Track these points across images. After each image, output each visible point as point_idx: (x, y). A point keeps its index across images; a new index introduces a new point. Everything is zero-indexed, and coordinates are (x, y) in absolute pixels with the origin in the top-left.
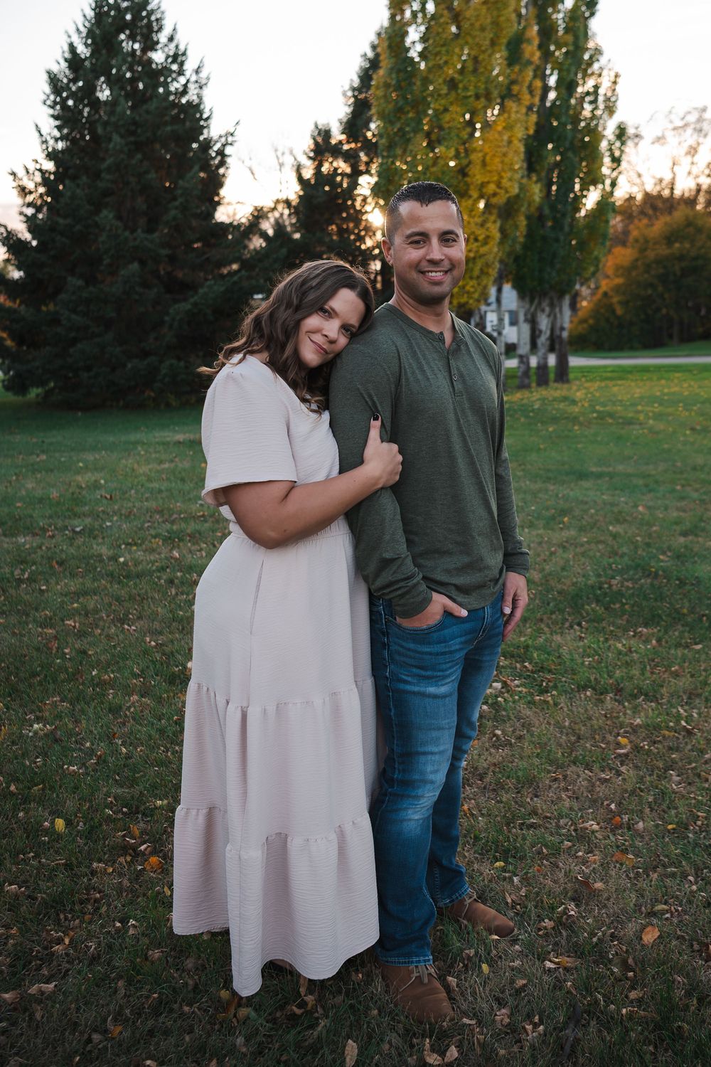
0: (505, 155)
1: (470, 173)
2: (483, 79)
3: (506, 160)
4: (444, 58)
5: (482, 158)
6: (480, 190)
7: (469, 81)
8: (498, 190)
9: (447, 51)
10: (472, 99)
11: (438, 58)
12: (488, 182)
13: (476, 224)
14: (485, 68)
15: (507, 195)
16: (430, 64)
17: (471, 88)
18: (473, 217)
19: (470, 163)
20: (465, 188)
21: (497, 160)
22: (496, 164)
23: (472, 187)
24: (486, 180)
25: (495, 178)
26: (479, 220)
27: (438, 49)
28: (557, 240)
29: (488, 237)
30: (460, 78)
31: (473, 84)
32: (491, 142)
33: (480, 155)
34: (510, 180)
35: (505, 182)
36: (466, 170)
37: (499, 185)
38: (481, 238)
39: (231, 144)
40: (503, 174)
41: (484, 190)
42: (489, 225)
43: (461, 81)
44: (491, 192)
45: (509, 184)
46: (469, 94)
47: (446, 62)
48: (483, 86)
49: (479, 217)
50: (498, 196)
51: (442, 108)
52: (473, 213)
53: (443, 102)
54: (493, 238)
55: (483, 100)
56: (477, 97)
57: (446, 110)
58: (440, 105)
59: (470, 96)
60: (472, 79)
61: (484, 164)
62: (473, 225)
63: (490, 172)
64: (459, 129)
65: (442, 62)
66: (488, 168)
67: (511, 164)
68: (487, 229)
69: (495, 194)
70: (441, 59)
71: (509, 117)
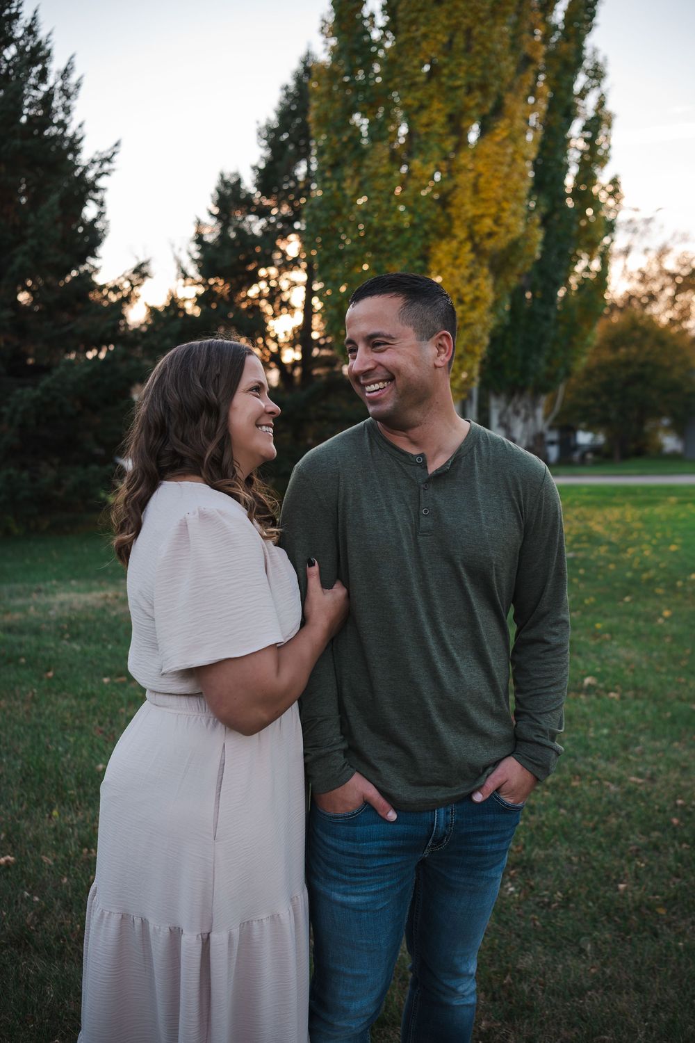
0: (508, 176)
1: (456, 201)
2: (479, 61)
3: (510, 184)
4: (423, 29)
5: (472, 181)
6: (469, 227)
7: (459, 65)
8: (495, 229)
9: (428, 19)
10: (462, 92)
11: (414, 28)
12: (482, 216)
13: (463, 278)
14: (483, 45)
15: (510, 236)
16: (402, 38)
17: (462, 74)
18: (458, 267)
19: (456, 186)
20: (446, 224)
21: (496, 183)
22: (495, 190)
23: (457, 223)
24: (479, 212)
25: (493, 210)
26: (466, 272)
27: (413, 15)
28: (547, 318)
29: (476, 299)
30: (445, 60)
31: (464, 68)
32: (488, 156)
33: (471, 175)
34: (514, 213)
35: (507, 218)
36: (450, 199)
37: (497, 221)
38: (467, 299)
39: (107, 174)
40: (505, 205)
41: (476, 228)
42: (480, 280)
43: (445, 65)
44: (486, 230)
45: (512, 220)
46: (459, 83)
47: (425, 36)
48: (479, 73)
49: (467, 267)
50: (496, 237)
51: (416, 104)
52: (458, 262)
53: (419, 94)
54: (485, 301)
55: (478, 94)
56: (470, 90)
57: (422, 107)
58: (414, 99)
59: (458, 88)
60: (464, 61)
61: (476, 189)
62: (457, 279)
63: (484, 200)
64: (440, 135)
65: (419, 33)
66: (483, 195)
67: (517, 190)
68: (477, 287)
69: (490, 235)
70: (417, 30)
71: (511, 125)
